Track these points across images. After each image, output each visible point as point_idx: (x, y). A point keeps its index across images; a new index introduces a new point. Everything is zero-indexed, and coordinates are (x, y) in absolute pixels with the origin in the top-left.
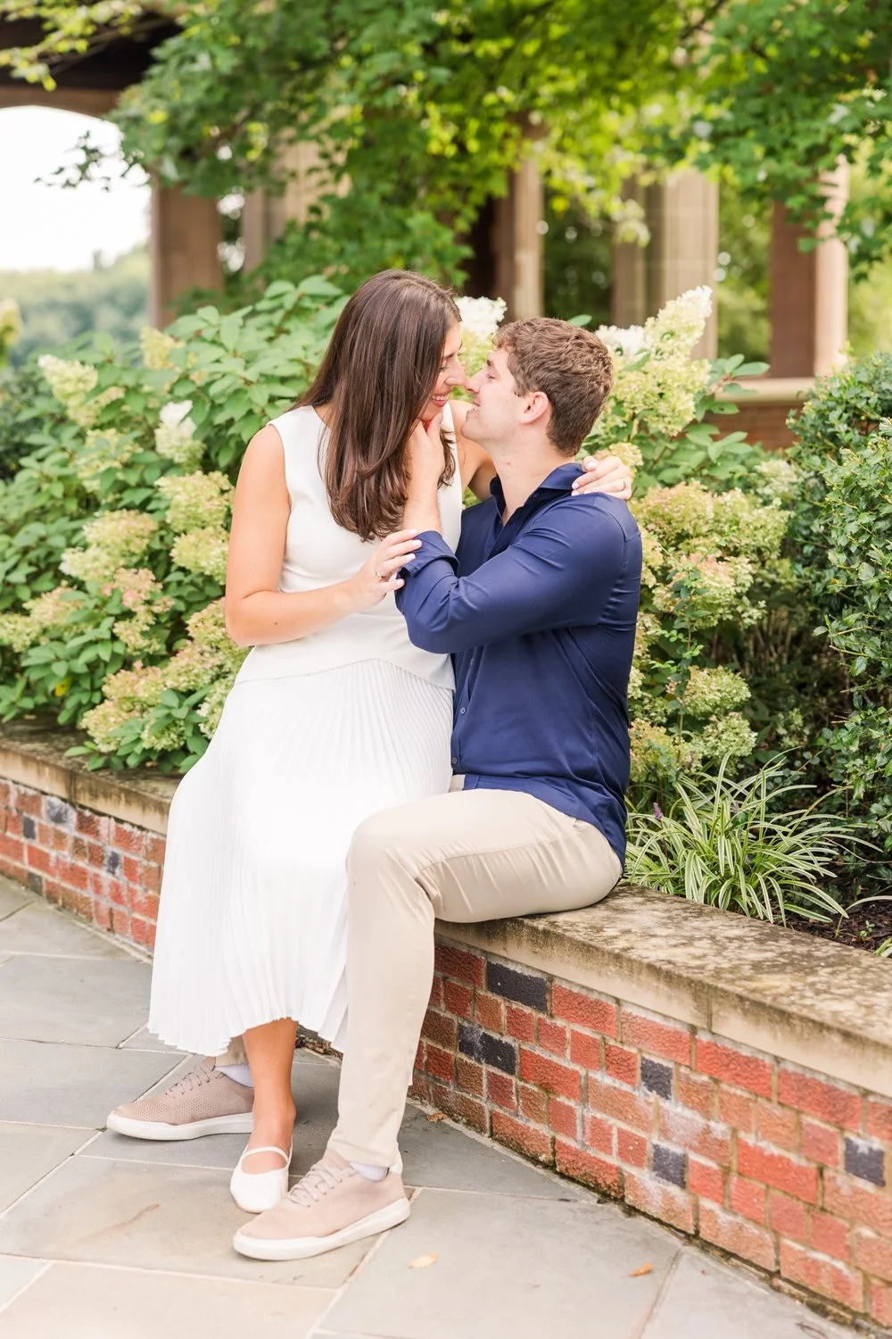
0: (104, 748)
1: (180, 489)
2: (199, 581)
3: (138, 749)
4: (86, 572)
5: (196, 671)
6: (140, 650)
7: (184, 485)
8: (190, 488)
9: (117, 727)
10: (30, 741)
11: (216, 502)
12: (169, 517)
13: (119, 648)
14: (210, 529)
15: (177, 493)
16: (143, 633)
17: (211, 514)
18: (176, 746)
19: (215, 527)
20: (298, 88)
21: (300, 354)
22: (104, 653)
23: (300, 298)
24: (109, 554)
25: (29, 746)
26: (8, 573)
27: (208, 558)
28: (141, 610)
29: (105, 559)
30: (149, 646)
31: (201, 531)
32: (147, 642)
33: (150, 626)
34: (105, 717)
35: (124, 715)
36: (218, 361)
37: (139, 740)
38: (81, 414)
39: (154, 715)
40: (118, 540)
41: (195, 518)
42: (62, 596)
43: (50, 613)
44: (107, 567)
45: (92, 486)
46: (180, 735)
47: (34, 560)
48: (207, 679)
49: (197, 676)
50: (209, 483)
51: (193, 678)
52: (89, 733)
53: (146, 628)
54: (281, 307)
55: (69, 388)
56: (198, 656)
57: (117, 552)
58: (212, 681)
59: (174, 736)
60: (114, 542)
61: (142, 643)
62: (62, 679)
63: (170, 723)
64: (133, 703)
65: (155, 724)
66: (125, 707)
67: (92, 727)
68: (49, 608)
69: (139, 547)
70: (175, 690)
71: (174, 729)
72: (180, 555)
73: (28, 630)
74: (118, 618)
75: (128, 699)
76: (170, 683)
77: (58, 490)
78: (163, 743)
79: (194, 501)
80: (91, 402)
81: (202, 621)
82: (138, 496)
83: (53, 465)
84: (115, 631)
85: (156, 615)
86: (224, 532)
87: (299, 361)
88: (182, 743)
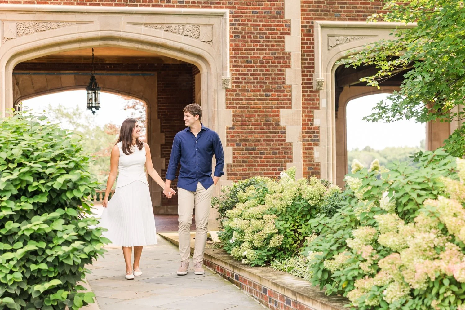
0: (355, 305)
1: (381, 219)
2: (388, 250)
3: (364, 305)
4: (354, 246)
5: (383, 279)
6: (368, 272)
7: (383, 218)
8: (385, 218)
9: (358, 298)
10: (336, 302)
11: (394, 224)
12: (379, 228)
13: (361, 272)
14: (392, 232)
15: (381, 220)
16: (369, 267)
17: (392, 227)
18: (377, 304)
19: (393, 232)
20: (455, 86)
21: (426, 175)
22: (356, 273)
23: (434, 156)
24: (361, 240)
25: (335, 304)
26: (331, 246)
27: (388, 242)
28: (368, 259)
29: (360, 242)
30: (371, 271)
31: (388, 233)
32: (370, 270)
33: (371, 264)
34: (355, 294)
35: (361, 294)
36: (397, 177)
37: (364, 302)
38: (359, 195)
39: (370, 294)
40: (363, 236)
41: (387, 229)
42: (345, 255)
43: (341, 259)
44: (360, 245)
45: (359, 218)
46: (378, 301)
47: (341, 243)
48: (387, 282)
49: (384, 281)
50: (392, 217)
51: (383, 282)
52: (349, 299)
53: (370, 265)
54: (427, 159)
55: (355, 186)
56: (385, 275)
57: (363, 240)
58: (390, 283)
59: (376, 301)
60: (362, 237)
61: (369, 270)
62: (344, 282)
63: (374, 297)
64: (364, 290)
65: (370, 297)
66: (361, 291)
67: (350, 297)
68: (341, 258)
69: (370, 238)
70: (377, 286)
71: (376, 299)
72: (381, 241)
73: (336, 265)
74: (362, 261)
75: (363, 288)
76: (375, 283)
77: (348, 219)
78: (372, 303)
79: (386, 223)
80: (362, 191)
81: (383, 262)
82: (372, 222)
83: (348, 211)
84: (360, 266)
85: (374, 261)
86: (396, 233)
87: (425, 177)
88: (379, 304)
